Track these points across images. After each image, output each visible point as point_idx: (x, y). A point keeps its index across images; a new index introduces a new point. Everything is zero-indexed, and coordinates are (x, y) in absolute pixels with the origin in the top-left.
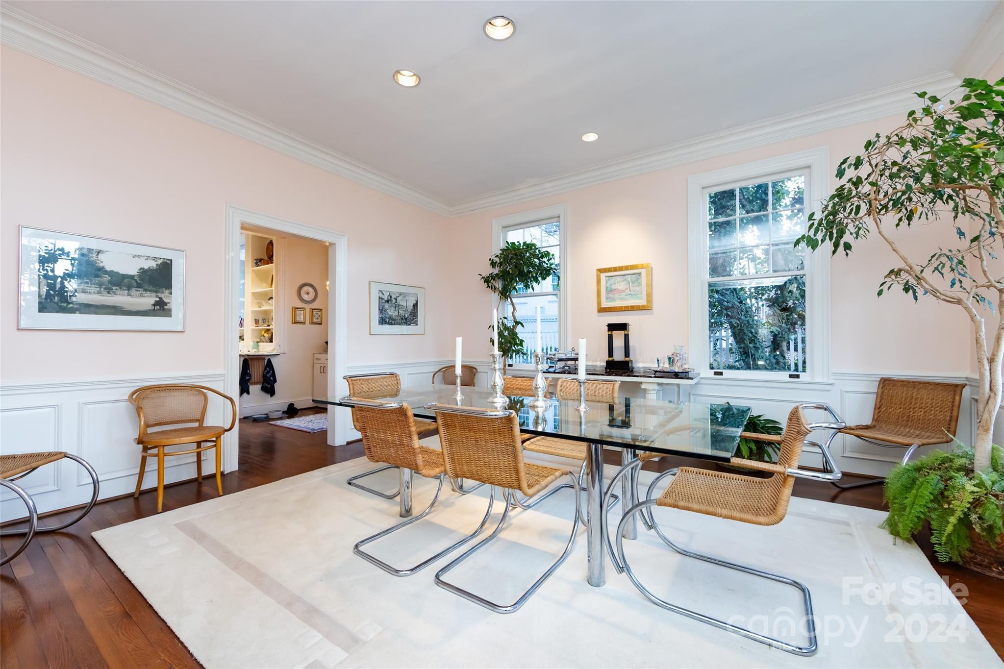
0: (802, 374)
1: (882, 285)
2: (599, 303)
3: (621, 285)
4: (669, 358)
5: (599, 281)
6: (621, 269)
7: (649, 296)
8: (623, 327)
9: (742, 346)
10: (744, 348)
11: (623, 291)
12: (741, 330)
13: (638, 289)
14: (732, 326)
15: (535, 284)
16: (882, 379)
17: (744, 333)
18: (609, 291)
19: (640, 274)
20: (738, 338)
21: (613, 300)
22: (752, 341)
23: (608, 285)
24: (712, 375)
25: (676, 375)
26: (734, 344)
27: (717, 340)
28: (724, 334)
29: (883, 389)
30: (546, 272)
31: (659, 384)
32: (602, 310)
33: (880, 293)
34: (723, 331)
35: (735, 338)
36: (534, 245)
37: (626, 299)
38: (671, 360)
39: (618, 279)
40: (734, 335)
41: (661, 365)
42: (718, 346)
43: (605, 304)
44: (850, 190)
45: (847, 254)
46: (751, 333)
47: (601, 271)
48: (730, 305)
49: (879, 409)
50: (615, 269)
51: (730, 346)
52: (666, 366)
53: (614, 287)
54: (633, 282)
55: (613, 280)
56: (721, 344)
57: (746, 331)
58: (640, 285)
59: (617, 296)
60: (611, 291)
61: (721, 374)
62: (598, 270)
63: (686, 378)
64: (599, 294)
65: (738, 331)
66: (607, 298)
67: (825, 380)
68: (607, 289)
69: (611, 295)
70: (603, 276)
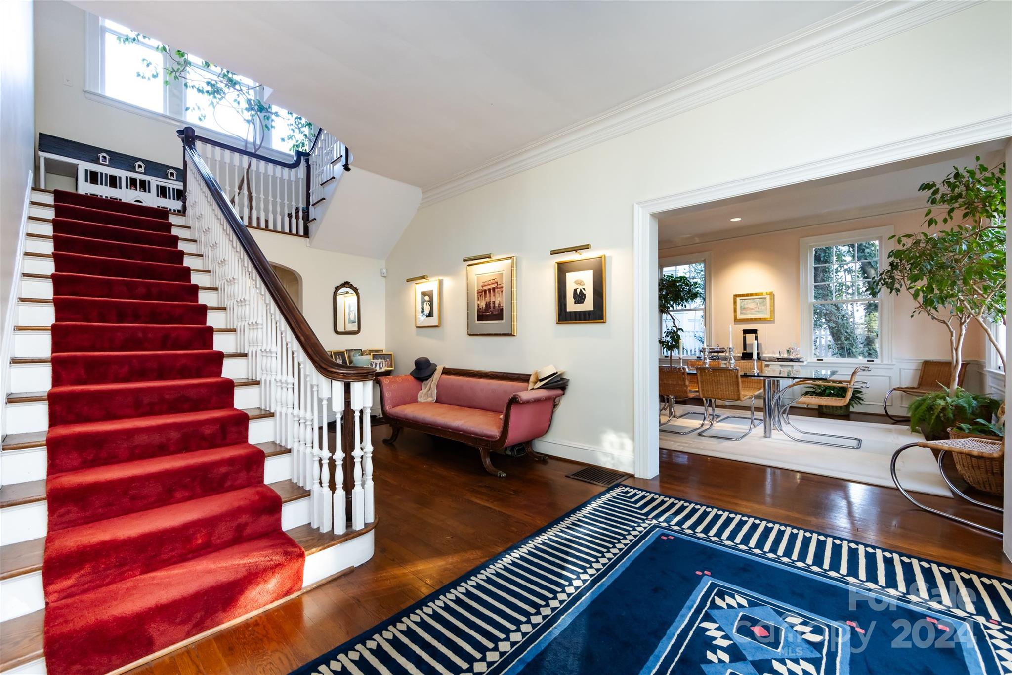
0: (875, 359)
1: (914, 312)
2: (735, 316)
3: (751, 305)
4: (788, 351)
5: (735, 302)
6: (751, 295)
7: (772, 312)
8: (754, 332)
9: (839, 342)
10: (840, 344)
11: (753, 309)
12: (839, 330)
13: (764, 307)
14: (830, 328)
15: (686, 303)
16: (925, 361)
17: (841, 333)
18: (743, 308)
19: (765, 298)
20: (836, 337)
21: (745, 314)
22: (847, 339)
23: (742, 305)
24: (816, 361)
25: (791, 360)
26: (832, 341)
27: (817, 338)
28: (823, 333)
29: (924, 367)
30: (694, 296)
31: (781, 366)
32: (737, 321)
33: (912, 316)
34: (822, 330)
35: (833, 336)
36: (684, 277)
37: (756, 314)
39: (749, 301)
40: (832, 334)
41: (782, 355)
42: (818, 343)
43: (739, 317)
44: (897, 263)
45: (897, 294)
46: (847, 332)
47: (736, 296)
48: (828, 312)
49: (922, 379)
50: (747, 295)
51: (828, 343)
52: (785, 355)
53: (746, 306)
54: (760, 303)
55: (745, 302)
56: (820, 342)
57: (842, 331)
58: (766, 305)
59: (748, 311)
60: (744, 308)
61: (822, 360)
62: (734, 295)
63: (799, 362)
64: (735, 311)
65: (835, 331)
66: (741, 313)
67: (890, 363)
68: (741, 307)
69: (744, 311)
70: (738, 299)
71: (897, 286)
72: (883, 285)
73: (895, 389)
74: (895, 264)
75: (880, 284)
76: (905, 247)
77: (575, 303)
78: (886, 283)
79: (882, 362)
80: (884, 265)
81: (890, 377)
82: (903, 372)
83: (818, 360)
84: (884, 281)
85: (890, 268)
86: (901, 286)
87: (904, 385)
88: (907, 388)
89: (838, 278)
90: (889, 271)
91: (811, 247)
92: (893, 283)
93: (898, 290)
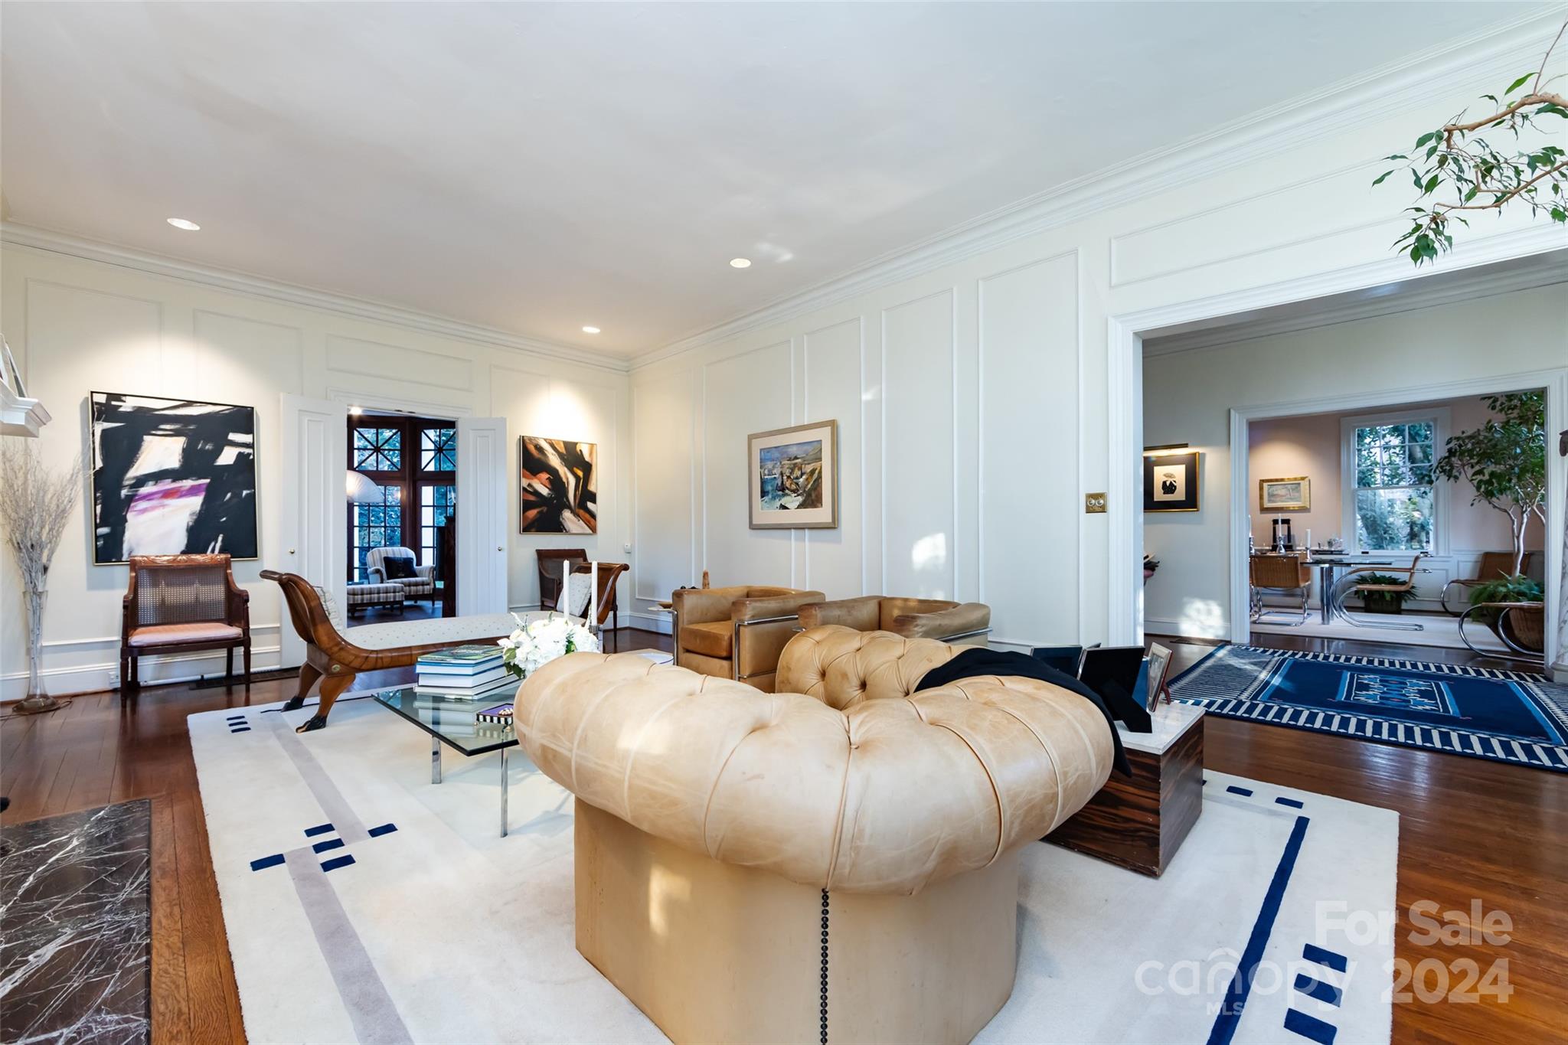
1: (1474, 501)
2: (1261, 504)
3: (1281, 491)
4: (1329, 543)
5: (1261, 488)
6: (1282, 480)
7: (1308, 501)
8: (1286, 522)
9: (1376, 536)
11: (1282, 496)
13: (1297, 494)
16: (1485, 553)
18: (1271, 495)
19: (1299, 484)
21: (1274, 502)
23: (1270, 491)
24: (1360, 554)
29: (1485, 559)
32: (1264, 510)
33: (1472, 505)
35: (1367, 529)
37: (1286, 502)
38: (1330, 544)
39: (1280, 487)
41: (1322, 547)
43: (1267, 505)
45: (1456, 481)
47: (1262, 481)
49: (1482, 570)
50: (1276, 480)
52: (1326, 548)
53: (1275, 493)
54: (1293, 490)
55: (1274, 488)
58: (1299, 491)
59: (1278, 499)
60: (1273, 495)
61: (1367, 553)
62: (1261, 480)
63: (1342, 554)
64: (1261, 497)
65: (1370, 523)
66: (1269, 501)
67: (1447, 555)
68: (1269, 494)
69: (1272, 499)
70: (1265, 485)
71: (1455, 472)
72: (1440, 472)
73: (1453, 582)
74: (1453, 450)
75: (1438, 471)
76: (1465, 435)
77: (1164, 493)
78: (1444, 471)
79: (1437, 554)
80: (1439, 452)
81: (1447, 570)
82: (1461, 564)
83: (1363, 553)
84: (1442, 467)
85: (1447, 454)
86: (1460, 473)
87: (1462, 578)
88: (1466, 580)
89: (1371, 455)
90: (1445, 458)
91: (1355, 427)
92: (1451, 470)
93: (1456, 478)
